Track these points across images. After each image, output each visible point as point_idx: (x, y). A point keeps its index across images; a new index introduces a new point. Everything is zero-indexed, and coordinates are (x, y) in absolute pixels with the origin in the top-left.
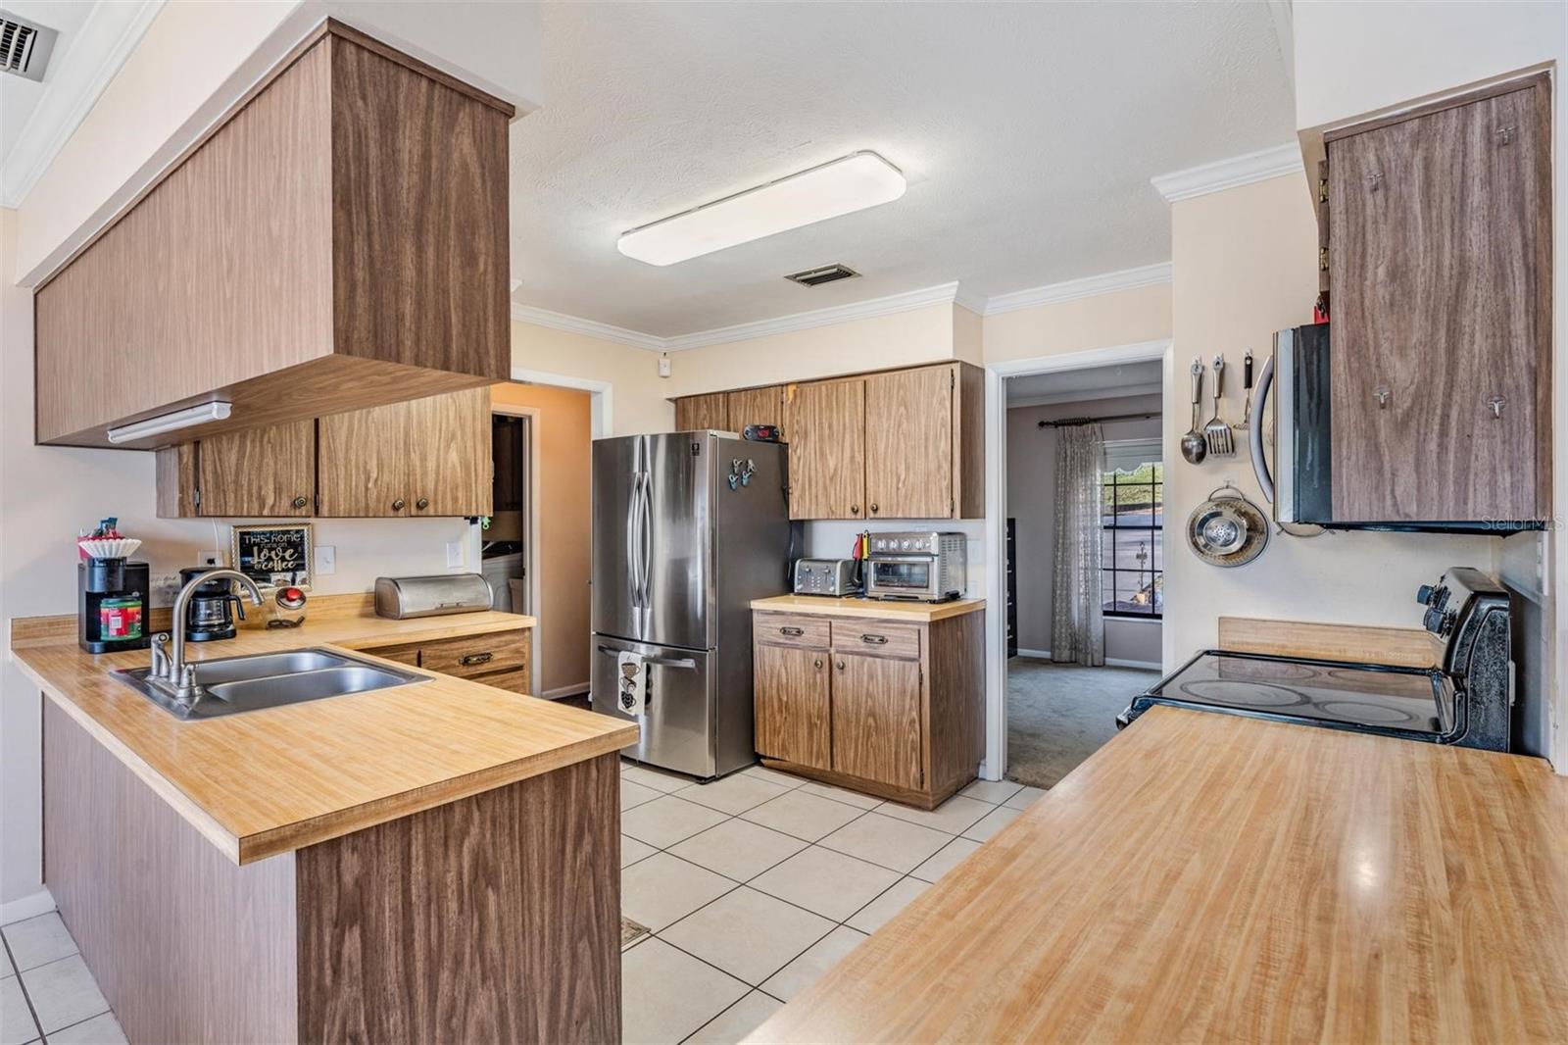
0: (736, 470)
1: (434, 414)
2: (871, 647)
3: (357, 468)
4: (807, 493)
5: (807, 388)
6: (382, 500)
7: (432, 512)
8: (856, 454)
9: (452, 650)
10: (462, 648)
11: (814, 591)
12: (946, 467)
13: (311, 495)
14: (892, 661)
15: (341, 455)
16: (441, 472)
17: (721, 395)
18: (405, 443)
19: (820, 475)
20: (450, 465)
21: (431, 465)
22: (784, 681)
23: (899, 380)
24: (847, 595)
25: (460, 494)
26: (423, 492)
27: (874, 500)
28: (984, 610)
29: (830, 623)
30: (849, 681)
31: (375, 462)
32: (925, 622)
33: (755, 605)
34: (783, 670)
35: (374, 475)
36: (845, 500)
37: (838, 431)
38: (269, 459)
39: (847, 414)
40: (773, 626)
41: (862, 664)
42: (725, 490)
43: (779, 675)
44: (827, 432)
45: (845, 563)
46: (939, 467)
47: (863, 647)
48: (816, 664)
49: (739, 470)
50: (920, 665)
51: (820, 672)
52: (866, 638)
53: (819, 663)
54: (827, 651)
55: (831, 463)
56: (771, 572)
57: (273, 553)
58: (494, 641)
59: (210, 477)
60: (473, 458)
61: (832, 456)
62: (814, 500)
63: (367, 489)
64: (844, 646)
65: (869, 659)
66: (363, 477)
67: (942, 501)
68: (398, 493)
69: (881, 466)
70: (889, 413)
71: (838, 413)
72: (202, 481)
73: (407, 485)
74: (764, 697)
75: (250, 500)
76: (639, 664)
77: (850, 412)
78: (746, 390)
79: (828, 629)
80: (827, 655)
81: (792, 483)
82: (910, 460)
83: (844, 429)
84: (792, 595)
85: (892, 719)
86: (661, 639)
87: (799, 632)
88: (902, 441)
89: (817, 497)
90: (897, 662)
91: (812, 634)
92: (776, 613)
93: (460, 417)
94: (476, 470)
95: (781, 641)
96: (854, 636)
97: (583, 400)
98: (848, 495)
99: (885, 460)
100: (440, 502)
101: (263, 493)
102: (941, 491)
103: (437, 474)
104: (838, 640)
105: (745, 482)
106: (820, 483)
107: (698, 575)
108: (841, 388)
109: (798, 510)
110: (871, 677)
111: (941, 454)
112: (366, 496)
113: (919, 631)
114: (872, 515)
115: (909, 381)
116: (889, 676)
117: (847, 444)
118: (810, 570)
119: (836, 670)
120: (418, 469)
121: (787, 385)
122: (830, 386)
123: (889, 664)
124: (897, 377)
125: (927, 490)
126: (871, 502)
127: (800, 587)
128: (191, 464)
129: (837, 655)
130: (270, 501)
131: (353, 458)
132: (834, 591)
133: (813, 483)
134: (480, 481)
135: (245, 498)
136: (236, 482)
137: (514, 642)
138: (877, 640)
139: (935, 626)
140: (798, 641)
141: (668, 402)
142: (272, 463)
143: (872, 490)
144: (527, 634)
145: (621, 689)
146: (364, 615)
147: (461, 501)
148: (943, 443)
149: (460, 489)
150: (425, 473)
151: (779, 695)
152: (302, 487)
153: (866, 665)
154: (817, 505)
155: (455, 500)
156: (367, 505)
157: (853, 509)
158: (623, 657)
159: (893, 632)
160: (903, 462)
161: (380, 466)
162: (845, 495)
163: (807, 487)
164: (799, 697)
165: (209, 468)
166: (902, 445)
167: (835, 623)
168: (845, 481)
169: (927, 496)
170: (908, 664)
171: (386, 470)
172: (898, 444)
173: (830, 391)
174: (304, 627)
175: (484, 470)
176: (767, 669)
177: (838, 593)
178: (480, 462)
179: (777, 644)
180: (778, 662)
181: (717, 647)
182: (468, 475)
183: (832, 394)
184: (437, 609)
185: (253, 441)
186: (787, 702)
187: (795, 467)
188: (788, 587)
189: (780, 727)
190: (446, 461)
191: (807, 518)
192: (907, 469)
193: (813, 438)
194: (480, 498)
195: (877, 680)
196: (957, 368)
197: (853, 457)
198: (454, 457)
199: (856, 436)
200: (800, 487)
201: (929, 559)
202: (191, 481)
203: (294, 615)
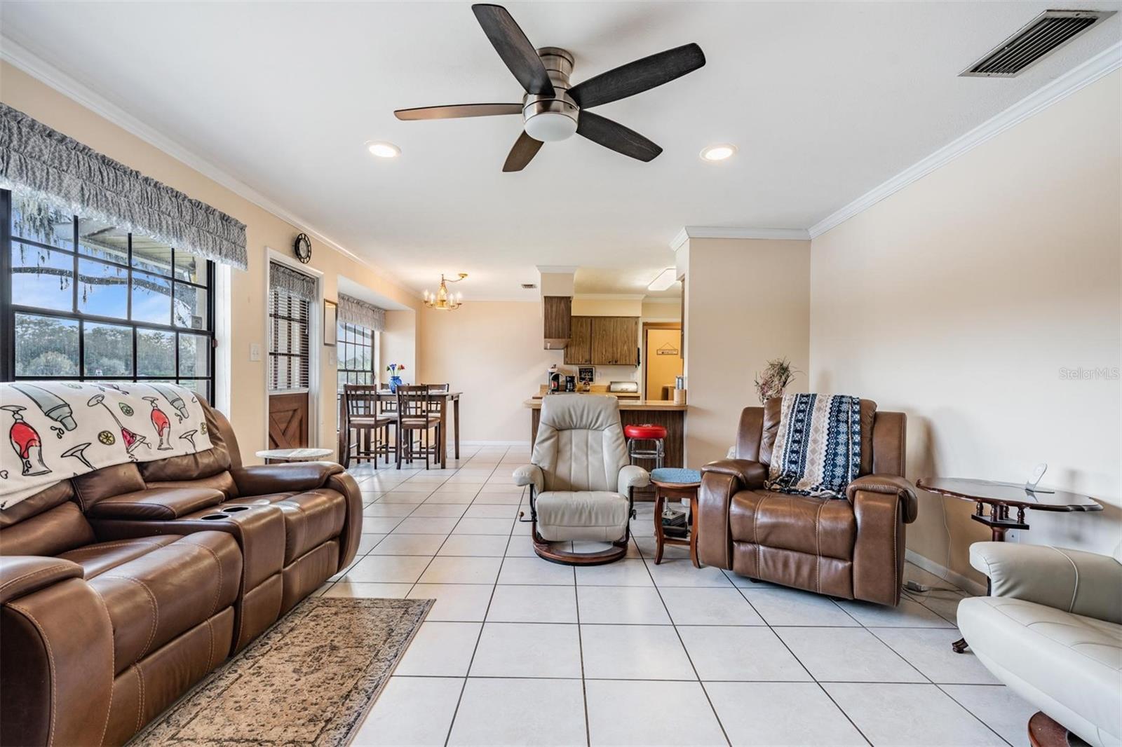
1: (620, 336)
3: (600, 352)
6: (607, 360)
7: (619, 364)
13: (590, 358)
15: (596, 349)
21: (619, 350)
26: (617, 357)
31: (604, 350)
35: (604, 354)
38: (581, 349)
57: (586, 374)
63: (603, 356)
66: (602, 354)
68: (611, 358)
72: (568, 355)
73: (612, 356)
75: (577, 360)
100: (622, 360)
101: (580, 358)
103: (621, 353)
112: (603, 359)
130: (581, 360)
131: (599, 350)
136: (575, 356)
142: (581, 351)
147: (628, 360)
149: (627, 357)
152: (588, 357)
155: (626, 360)
156: (603, 361)
171: (607, 351)
174: (590, 392)
185: (578, 346)
190: (623, 349)
198: (626, 348)
202: (566, 356)
203: (588, 388)
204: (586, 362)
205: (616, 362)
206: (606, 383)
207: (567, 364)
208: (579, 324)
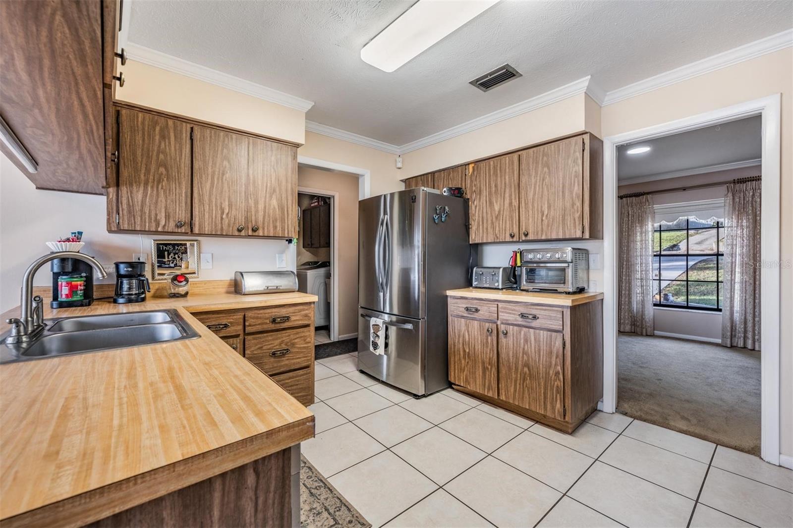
0: (438, 211)
1: (263, 177)
2: (527, 322)
3: (216, 206)
4: (481, 227)
5: (482, 164)
6: (231, 225)
7: (261, 234)
8: (513, 201)
9: (265, 314)
10: (272, 313)
11: (485, 286)
12: (578, 204)
13: (188, 220)
14: (542, 332)
15: (206, 198)
16: (267, 211)
17: (430, 175)
18: (245, 193)
19: (489, 215)
20: (272, 207)
21: (261, 206)
22: (467, 339)
23: (544, 151)
24: (507, 289)
25: (278, 224)
26: (256, 222)
27: (525, 229)
28: (602, 299)
29: (498, 305)
30: (511, 342)
31: (227, 203)
32: (568, 306)
33: (449, 293)
34: (467, 334)
35: (226, 211)
36: (505, 230)
37: (501, 188)
38: (162, 198)
39: (507, 177)
40: (460, 306)
41: (520, 333)
42: (432, 224)
43: (464, 337)
44: (493, 189)
45: (505, 269)
46: (573, 204)
47: (520, 321)
48: (488, 330)
49: (440, 212)
50: (563, 335)
51: (490, 335)
52: (523, 316)
53: (490, 330)
54: (495, 323)
55: (497, 208)
56: (458, 274)
57: (176, 256)
58: (292, 309)
59: (125, 206)
60: (286, 203)
61: (497, 202)
62: (485, 230)
63: (222, 218)
64: (507, 320)
65: (524, 329)
66: (220, 212)
67: (575, 227)
68: (241, 222)
69: (531, 207)
70: (536, 173)
71: (501, 177)
72: (120, 209)
73: (246, 218)
74: (454, 348)
75: (150, 222)
76: (381, 325)
77: (509, 175)
78: (444, 170)
79: (496, 309)
80: (495, 325)
81: (471, 222)
82: (551, 202)
83: (505, 186)
84: (471, 288)
85: (542, 370)
86: (396, 311)
87: (477, 310)
88: (545, 189)
89: (487, 229)
90: (545, 332)
91: (485, 312)
92: (462, 298)
93: (278, 180)
94: (287, 211)
95: (465, 315)
96: (514, 314)
97: (354, 179)
98: (508, 226)
99: (533, 202)
100: (266, 228)
101: (158, 218)
102: (575, 220)
103: (265, 212)
104: (503, 316)
105: (443, 219)
106: (490, 222)
107: (416, 277)
108: (503, 161)
109: (475, 238)
110: (526, 341)
111: (574, 196)
112: (222, 223)
113: (563, 312)
114: (524, 238)
115: (551, 150)
116: (539, 341)
117: (507, 195)
118: (483, 273)
119: (501, 335)
120: (253, 209)
121: (469, 164)
122: (496, 162)
123: (539, 334)
124: (542, 149)
125: (564, 219)
126: (523, 230)
127: (476, 283)
128: (114, 199)
129: (502, 325)
130: (163, 222)
131: (214, 200)
132: (498, 286)
133: (485, 221)
134: (290, 216)
135: (147, 220)
136: (142, 210)
137: (304, 310)
138: (530, 317)
139: (573, 309)
140: (476, 315)
141: (401, 182)
142: (164, 201)
143: (524, 222)
144: (312, 305)
145: (372, 339)
146: (228, 292)
147: (279, 228)
148: (576, 188)
149: (278, 221)
150: (257, 211)
151: (464, 348)
152: (183, 216)
153: (522, 333)
154: (487, 234)
155: (275, 227)
156: (222, 227)
157: (511, 235)
158: (373, 321)
159: (542, 312)
160: (546, 203)
161: (230, 206)
162: (505, 227)
163: (481, 223)
164: (476, 350)
165: (124, 201)
166: (546, 192)
167: (500, 305)
168: (506, 218)
169: (564, 224)
170: (554, 334)
171: (233, 207)
172: (542, 192)
173: (496, 164)
174: (189, 297)
175: (292, 210)
176: (456, 331)
177: (500, 287)
178: (290, 206)
179: (463, 317)
180: (463, 328)
181: (426, 317)
182: (283, 213)
183: (497, 166)
184: (265, 290)
185: (152, 187)
186: (469, 353)
187: (474, 212)
188: (469, 284)
189: (465, 367)
190: (270, 205)
191: (481, 242)
192: (549, 207)
193: (484, 194)
194: (290, 227)
195: (531, 344)
196: (587, 138)
197: (511, 204)
198: (274, 202)
199: (513, 190)
200: (476, 223)
201: (566, 265)
202: (114, 209)
203: (182, 290)
204: (177, 226)
205: (254, 230)
206: (228, 276)
207: (120, 231)
208: (158, 129)
